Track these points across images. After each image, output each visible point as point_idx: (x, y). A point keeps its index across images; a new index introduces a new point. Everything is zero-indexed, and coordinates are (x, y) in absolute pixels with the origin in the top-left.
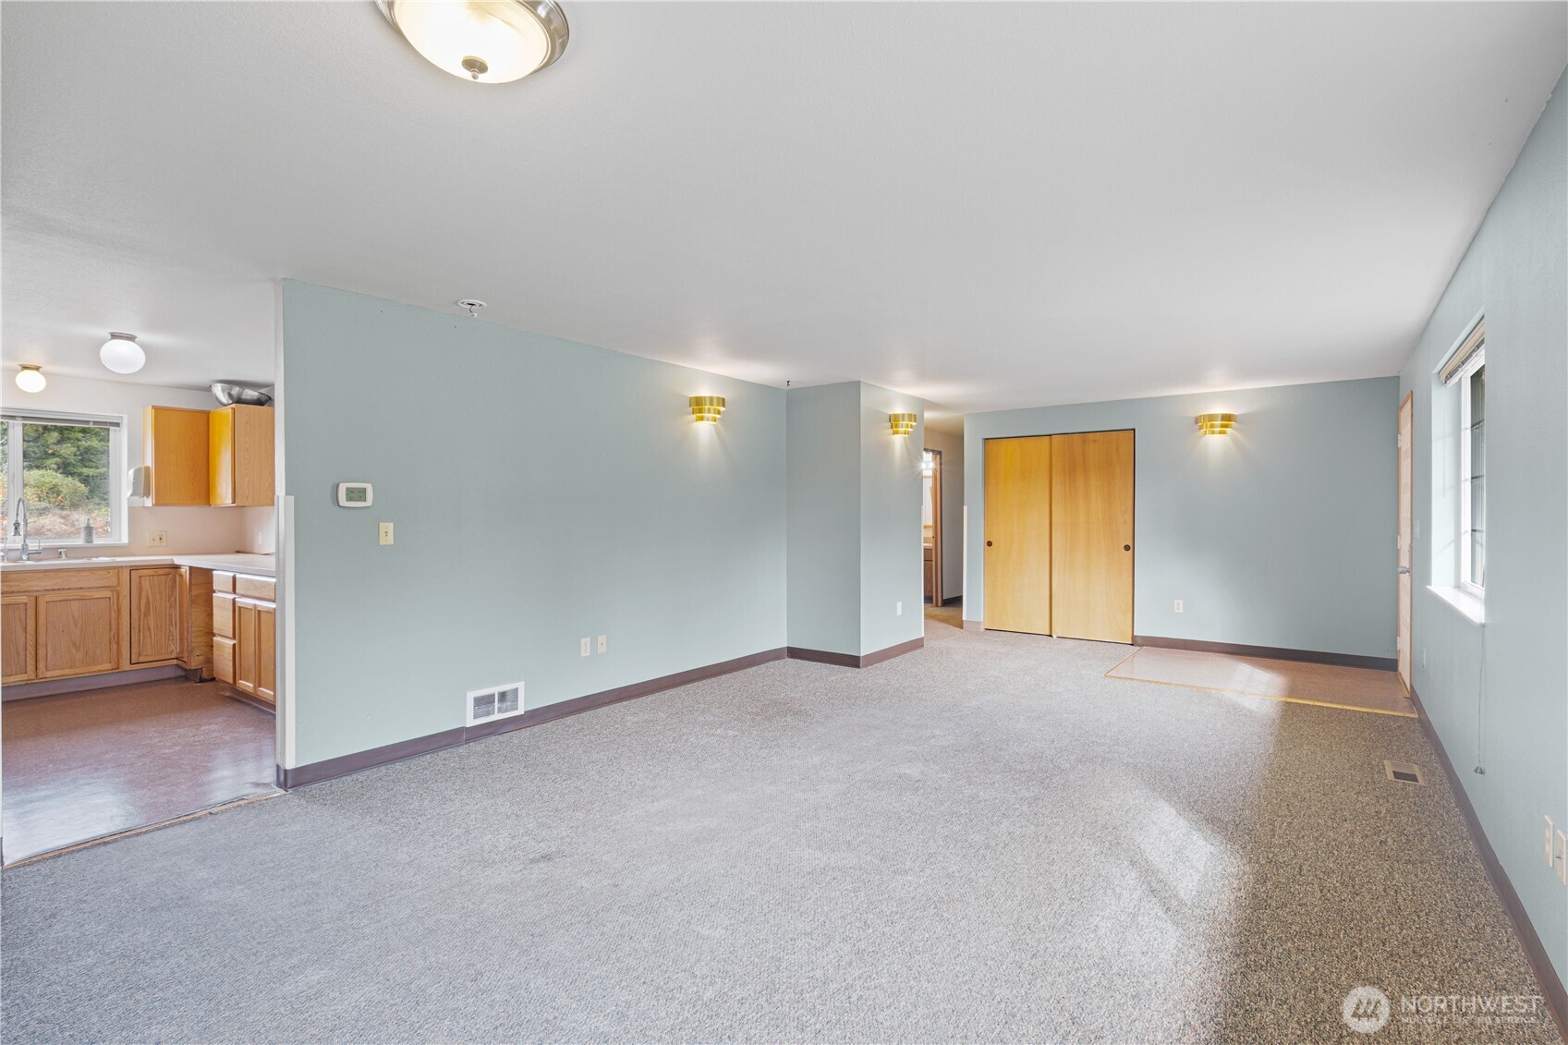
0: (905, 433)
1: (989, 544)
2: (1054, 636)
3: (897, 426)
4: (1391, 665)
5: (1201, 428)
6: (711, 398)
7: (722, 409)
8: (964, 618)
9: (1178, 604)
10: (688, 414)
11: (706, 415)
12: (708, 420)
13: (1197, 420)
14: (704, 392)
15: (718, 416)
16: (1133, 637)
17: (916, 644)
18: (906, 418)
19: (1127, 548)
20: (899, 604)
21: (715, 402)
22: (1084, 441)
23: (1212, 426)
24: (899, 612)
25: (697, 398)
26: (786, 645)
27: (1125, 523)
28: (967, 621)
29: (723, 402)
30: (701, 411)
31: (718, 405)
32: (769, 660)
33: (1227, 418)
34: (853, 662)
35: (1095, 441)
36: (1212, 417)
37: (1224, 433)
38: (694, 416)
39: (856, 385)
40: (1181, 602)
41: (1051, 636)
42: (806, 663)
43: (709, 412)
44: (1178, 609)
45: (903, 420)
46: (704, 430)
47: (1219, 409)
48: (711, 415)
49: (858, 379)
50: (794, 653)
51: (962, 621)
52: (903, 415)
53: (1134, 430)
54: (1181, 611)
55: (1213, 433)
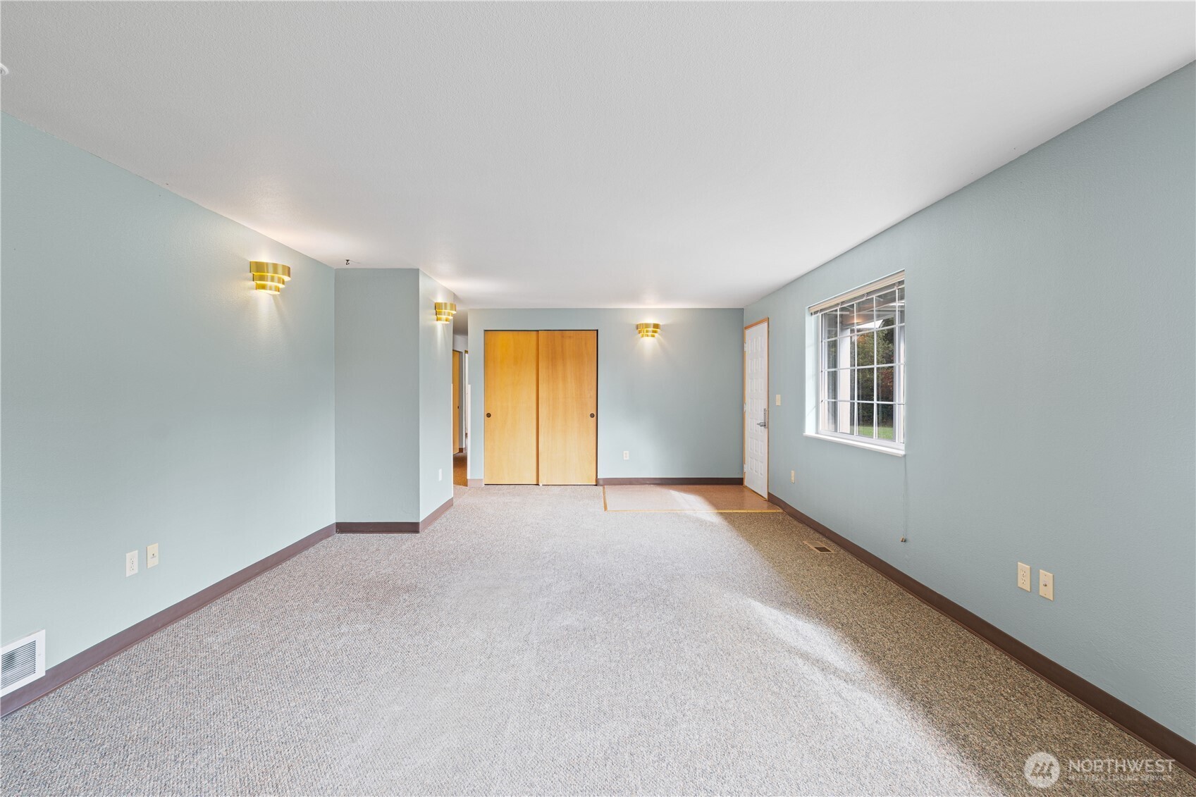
0: (447, 321)
1: (489, 415)
2: (541, 484)
3: (440, 314)
4: (739, 482)
5: (640, 332)
6: (275, 266)
7: (286, 278)
8: (469, 477)
9: (626, 454)
10: (248, 279)
11: (269, 283)
12: (271, 289)
13: (637, 327)
14: (264, 258)
15: (281, 286)
16: (597, 480)
17: (449, 505)
18: (449, 307)
19: (592, 416)
20: (440, 471)
21: (280, 269)
22: (563, 337)
23: (647, 332)
24: (440, 479)
25: (257, 263)
26: (334, 521)
27: (591, 397)
28: (471, 480)
29: (288, 271)
30: (262, 278)
31: (284, 274)
32: (321, 540)
33: (656, 326)
34: (413, 528)
35: (570, 337)
36: (647, 326)
37: (653, 336)
38: (253, 284)
39: (415, 273)
40: (627, 452)
41: (538, 485)
42: (362, 536)
43: (272, 280)
44: (626, 457)
45: (446, 309)
46: (264, 299)
47: (651, 320)
48: (275, 284)
49: (418, 267)
50: (343, 528)
51: (467, 480)
52: (446, 304)
53: (597, 331)
54: (628, 458)
55: (648, 336)
